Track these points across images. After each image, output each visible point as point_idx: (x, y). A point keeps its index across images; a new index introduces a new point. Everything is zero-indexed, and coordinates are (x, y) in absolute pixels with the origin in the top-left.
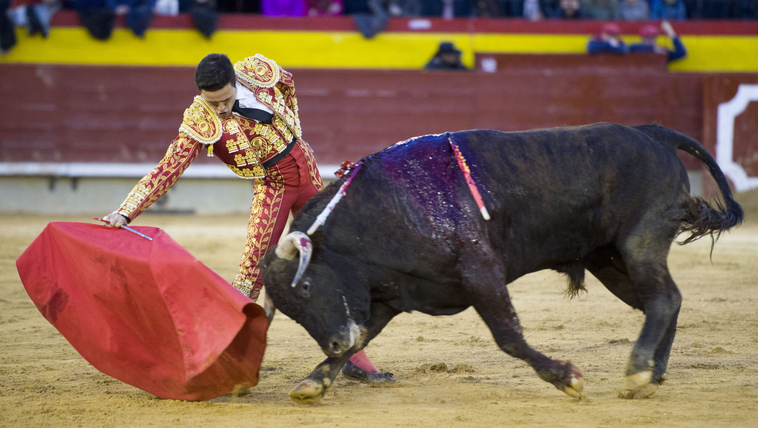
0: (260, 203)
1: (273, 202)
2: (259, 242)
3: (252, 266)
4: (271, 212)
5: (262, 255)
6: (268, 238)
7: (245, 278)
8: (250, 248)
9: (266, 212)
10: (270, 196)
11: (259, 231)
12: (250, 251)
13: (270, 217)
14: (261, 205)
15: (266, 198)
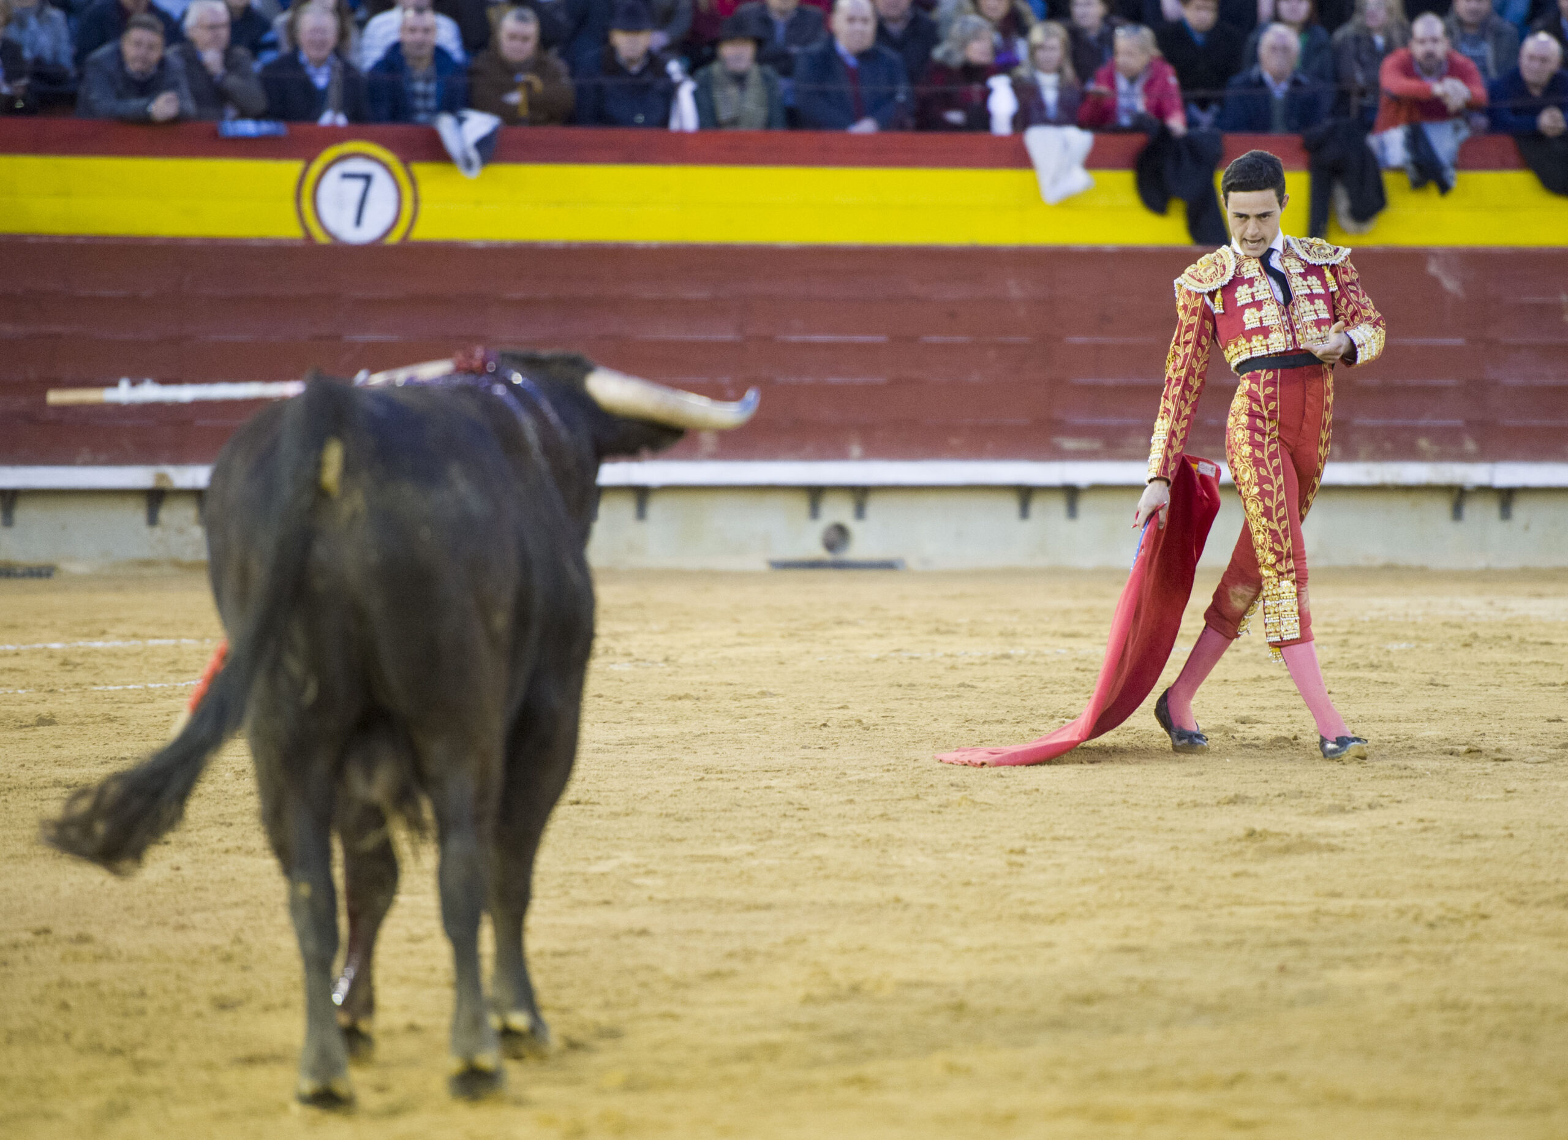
0: (1247, 462)
1: (1266, 454)
2: (1272, 521)
3: (1279, 560)
4: (1271, 470)
5: (1286, 537)
6: (1283, 509)
7: (1279, 582)
8: (1264, 535)
9: (1263, 471)
10: (1259, 446)
11: (1264, 504)
12: (1265, 539)
13: (1272, 477)
14: (1250, 465)
15: (1254, 451)
